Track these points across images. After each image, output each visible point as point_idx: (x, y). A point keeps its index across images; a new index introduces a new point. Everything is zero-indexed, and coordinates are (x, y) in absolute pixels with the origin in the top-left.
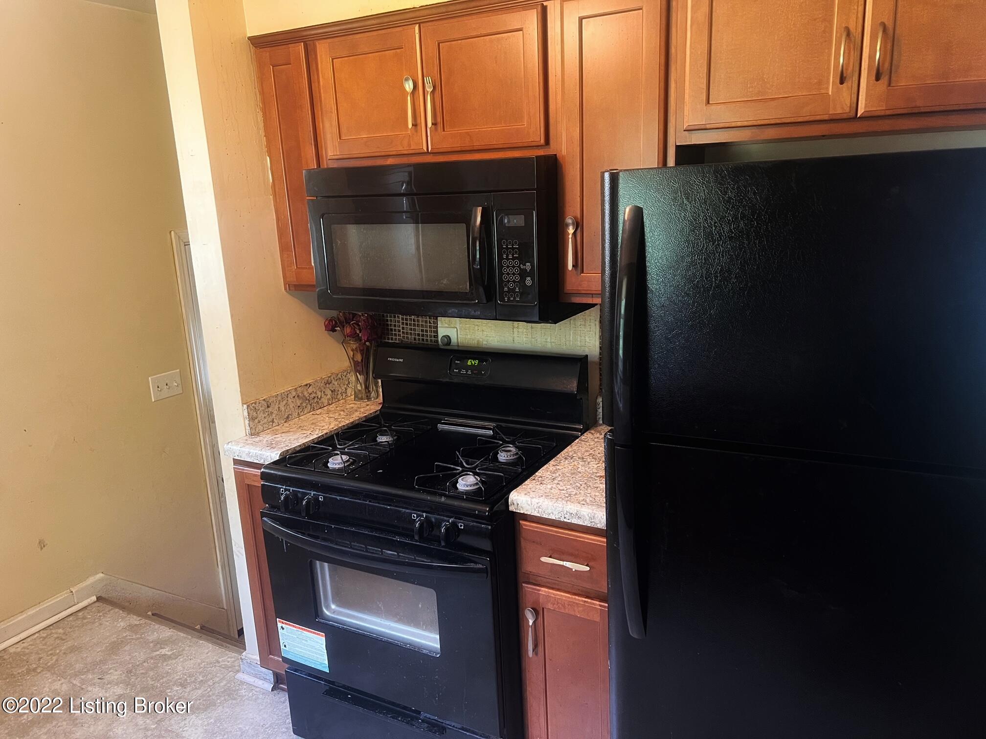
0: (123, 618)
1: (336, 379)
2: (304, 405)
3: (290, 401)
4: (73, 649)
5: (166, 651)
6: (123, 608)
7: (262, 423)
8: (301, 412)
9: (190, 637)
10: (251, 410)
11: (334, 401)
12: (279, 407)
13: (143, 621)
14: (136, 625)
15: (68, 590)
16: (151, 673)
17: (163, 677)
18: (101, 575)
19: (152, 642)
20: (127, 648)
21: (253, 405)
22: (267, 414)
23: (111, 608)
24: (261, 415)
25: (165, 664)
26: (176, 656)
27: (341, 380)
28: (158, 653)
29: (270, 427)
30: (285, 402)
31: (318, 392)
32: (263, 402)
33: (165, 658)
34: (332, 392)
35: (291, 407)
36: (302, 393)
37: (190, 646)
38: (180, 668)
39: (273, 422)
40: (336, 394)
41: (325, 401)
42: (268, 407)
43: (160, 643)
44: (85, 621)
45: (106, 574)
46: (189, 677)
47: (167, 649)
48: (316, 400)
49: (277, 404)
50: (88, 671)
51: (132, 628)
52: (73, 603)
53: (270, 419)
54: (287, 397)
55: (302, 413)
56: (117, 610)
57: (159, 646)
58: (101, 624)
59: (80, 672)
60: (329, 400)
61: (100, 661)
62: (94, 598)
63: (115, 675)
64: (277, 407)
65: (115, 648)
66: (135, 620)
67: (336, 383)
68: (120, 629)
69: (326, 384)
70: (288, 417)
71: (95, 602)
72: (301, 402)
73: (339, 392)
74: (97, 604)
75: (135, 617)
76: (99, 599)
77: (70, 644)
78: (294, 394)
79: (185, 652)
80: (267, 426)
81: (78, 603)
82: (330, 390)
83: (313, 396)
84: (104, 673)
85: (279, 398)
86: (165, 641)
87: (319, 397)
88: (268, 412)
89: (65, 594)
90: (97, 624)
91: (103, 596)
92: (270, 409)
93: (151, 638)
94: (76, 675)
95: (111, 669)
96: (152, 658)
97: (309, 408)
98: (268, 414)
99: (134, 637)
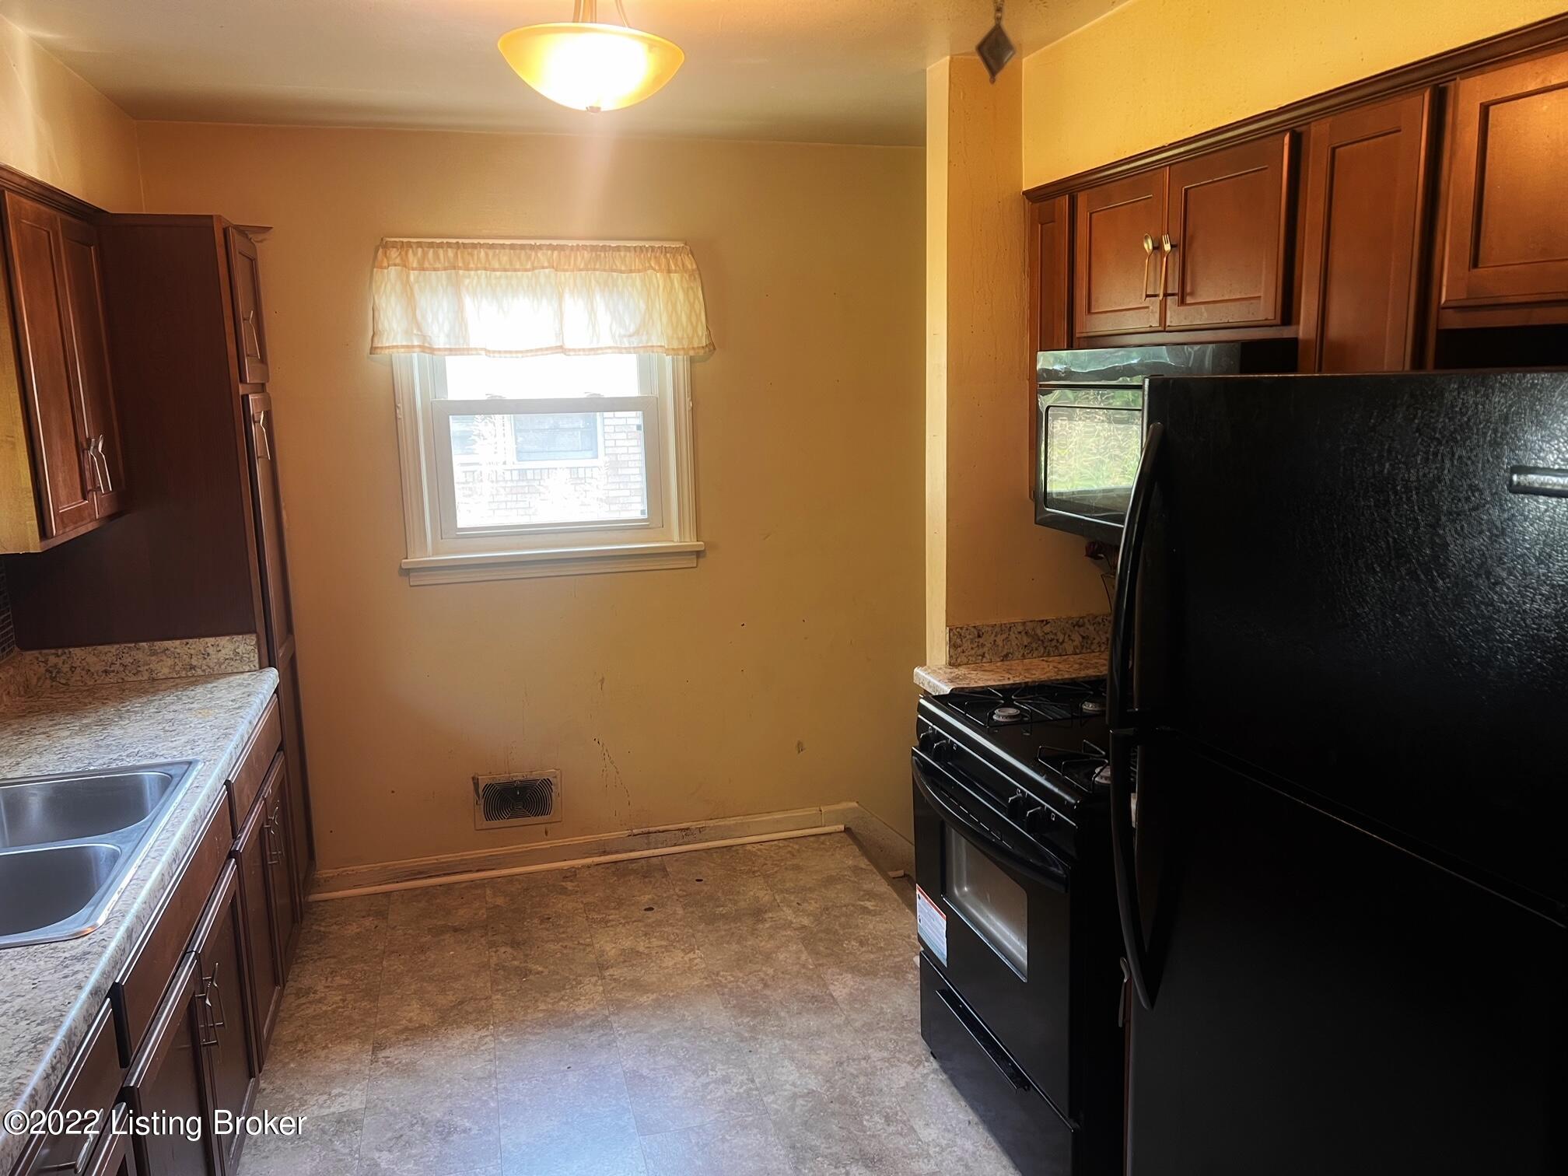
0: (854, 857)
1: (1092, 622)
2: (1034, 645)
3: (1013, 636)
4: (797, 868)
5: (869, 905)
6: (861, 846)
7: (966, 653)
8: (1028, 654)
9: (900, 901)
10: (954, 635)
11: (1084, 651)
12: (995, 641)
13: (871, 867)
14: (862, 868)
15: (818, 808)
16: (843, 919)
17: (851, 928)
18: (855, 804)
19: (864, 891)
20: (839, 887)
21: (958, 630)
22: (976, 644)
23: (851, 842)
24: (966, 645)
25: (860, 916)
26: (874, 913)
27: (1102, 626)
28: (862, 903)
29: (978, 661)
30: (1004, 636)
31: (1059, 633)
32: (973, 629)
33: (865, 910)
34: (1083, 637)
35: (1014, 644)
36: (1033, 629)
37: (894, 910)
38: (871, 926)
39: (983, 656)
40: (1089, 642)
41: (1069, 647)
42: (979, 636)
43: (870, 895)
44: (822, 846)
45: (860, 805)
46: (873, 938)
47: (872, 904)
48: (1054, 643)
49: (993, 635)
50: (794, 893)
51: (856, 870)
52: (820, 824)
53: (980, 651)
54: (1010, 630)
55: (1030, 656)
56: (855, 847)
57: (867, 897)
58: (833, 855)
59: (787, 891)
60: (1075, 647)
61: (810, 888)
62: (842, 827)
63: (812, 907)
64: (992, 638)
65: (830, 881)
66: (864, 863)
67: (1091, 628)
68: (846, 866)
69: (1074, 626)
70: (1006, 656)
71: (841, 832)
72: (1029, 640)
73: (1096, 641)
74: (842, 835)
75: (866, 860)
76: (847, 830)
77: (795, 861)
78: (1020, 628)
79: (886, 913)
80: (974, 659)
81: (825, 826)
82: (1081, 635)
83: (1050, 636)
84: (805, 900)
85: (997, 629)
86: (877, 895)
87: (1061, 641)
88: (978, 642)
89: (813, 811)
90: (830, 853)
91: (853, 828)
92: (981, 640)
93: (865, 887)
94: (782, 892)
95: (813, 899)
96: (853, 906)
97: (1042, 651)
98: (978, 646)
99: (852, 879)
